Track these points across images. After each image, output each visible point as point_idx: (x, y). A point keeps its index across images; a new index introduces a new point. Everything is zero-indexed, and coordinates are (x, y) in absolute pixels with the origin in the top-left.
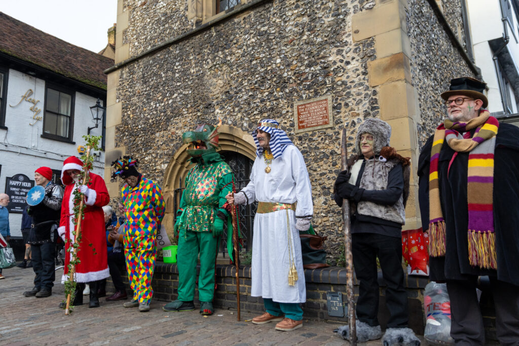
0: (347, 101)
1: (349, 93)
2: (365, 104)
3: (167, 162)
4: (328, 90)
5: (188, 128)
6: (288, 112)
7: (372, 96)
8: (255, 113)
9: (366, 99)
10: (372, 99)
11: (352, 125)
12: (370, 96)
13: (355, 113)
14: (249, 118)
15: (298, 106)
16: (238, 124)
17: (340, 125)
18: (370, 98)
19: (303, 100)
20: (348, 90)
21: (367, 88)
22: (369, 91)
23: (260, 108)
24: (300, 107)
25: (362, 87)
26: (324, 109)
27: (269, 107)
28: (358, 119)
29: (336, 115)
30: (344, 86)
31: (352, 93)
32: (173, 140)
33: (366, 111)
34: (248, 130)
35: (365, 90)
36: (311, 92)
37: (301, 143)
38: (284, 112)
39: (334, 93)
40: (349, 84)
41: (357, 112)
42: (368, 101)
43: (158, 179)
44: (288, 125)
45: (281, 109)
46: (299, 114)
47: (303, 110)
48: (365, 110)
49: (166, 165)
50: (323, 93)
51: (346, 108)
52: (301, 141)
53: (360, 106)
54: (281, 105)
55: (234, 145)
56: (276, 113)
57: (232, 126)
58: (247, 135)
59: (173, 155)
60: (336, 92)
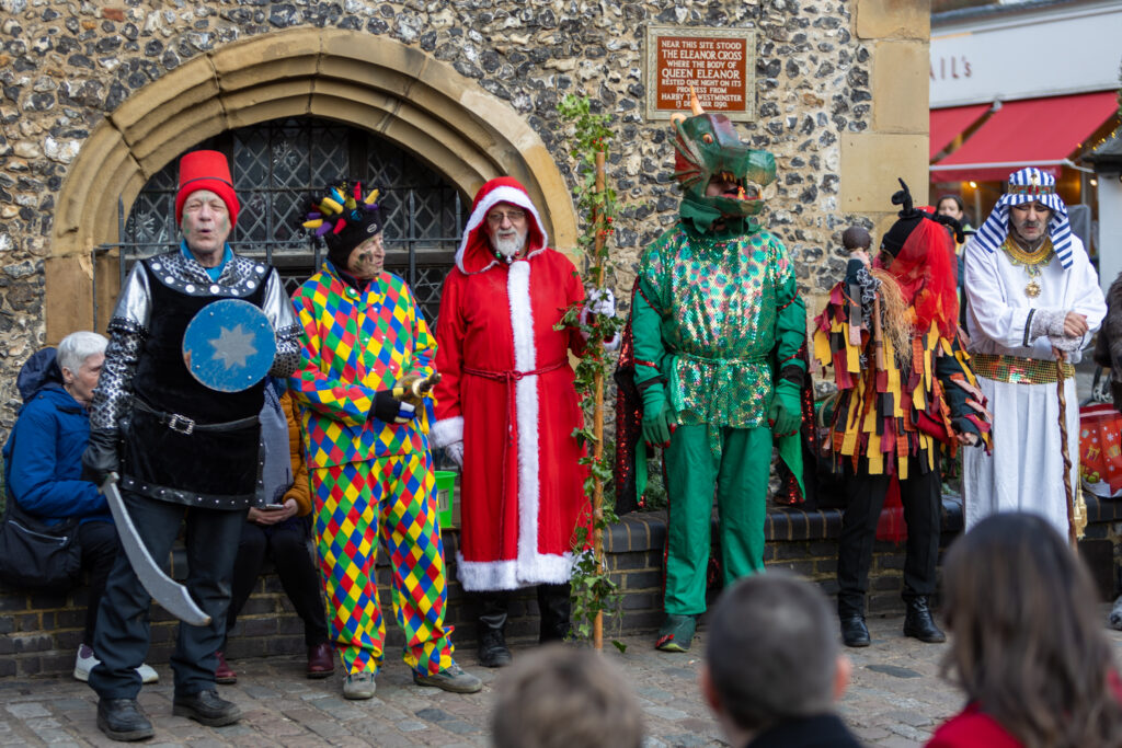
0: (798, 58)
1: (801, 38)
2: (839, 79)
3: (80, 135)
4: (748, 15)
5: (202, 11)
6: (627, 47)
7: (855, 63)
8: (510, 22)
9: (842, 66)
10: (856, 69)
11: (804, 128)
12: (851, 61)
13: (814, 97)
14: (483, 33)
15: (661, 39)
16: (439, 43)
17: (774, 120)
18: (852, 65)
19: (676, 22)
20: (801, 31)
21: (846, 38)
22: (850, 46)
23: (529, 12)
24: (665, 44)
25: (836, 31)
26: (733, 65)
27: (565, 17)
28: (820, 114)
29: (763, 91)
30: (789, 16)
31: (809, 40)
32: (111, 44)
33: (840, 97)
34: (480, 77)
35: (842, 43)
36: (701, 7)
37: (662, 150)
38: (613, 44)
39: (763, 28)
40: (802, 15)
41: (818, 95)
42: (847, 73)
43: (28, 199)
44: (624, 87)
45: (600, 33)
46: (662, 63)
47: (673, 54)
48: (837, 94)
49: (75, 146)
50: (732, 20)
51: (791, 77)
52: (659, 146)
53: (828, 81)
54: (607, 21)
55: (389, 108)
56: (585, 43)
57: (417, 46)
58: (478, 93)
59: (111, 106)
60: (770, 26)
